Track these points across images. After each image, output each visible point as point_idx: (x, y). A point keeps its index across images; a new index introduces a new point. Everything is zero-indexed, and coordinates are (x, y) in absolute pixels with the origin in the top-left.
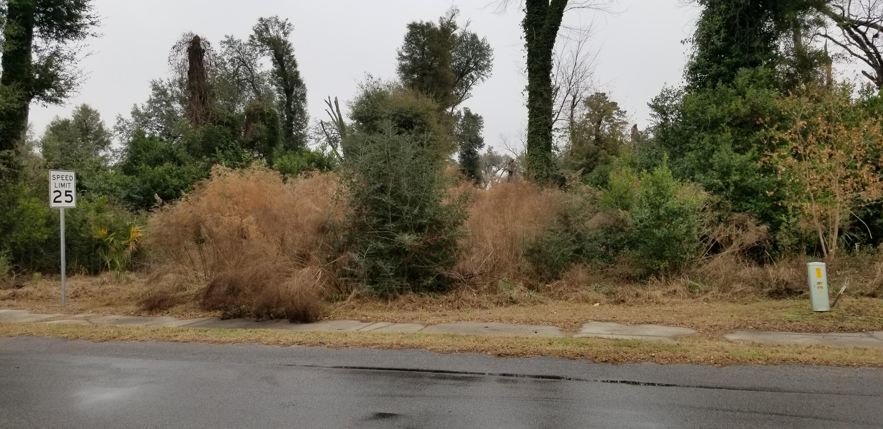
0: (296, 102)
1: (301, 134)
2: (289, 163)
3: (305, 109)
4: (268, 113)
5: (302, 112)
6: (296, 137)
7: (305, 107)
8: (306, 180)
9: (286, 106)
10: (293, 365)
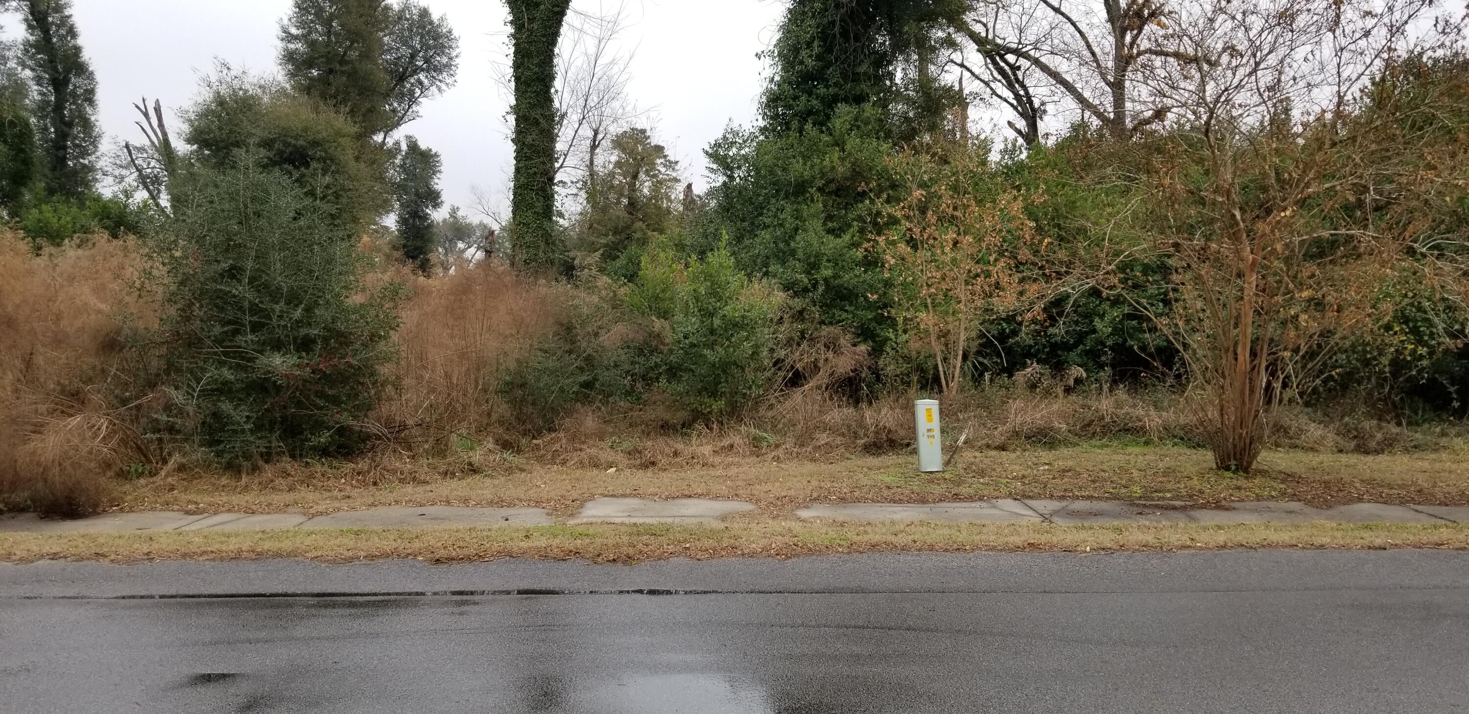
0: (74, 103)
1: (84, 166)
2: (55, 221)
3: (93, 118)
4: (11, 123)
5: (87, 125)
6: (75, 172)
7: (93, 115)
8: (80, 252)
9: (54, 111)
10: (35, 598)
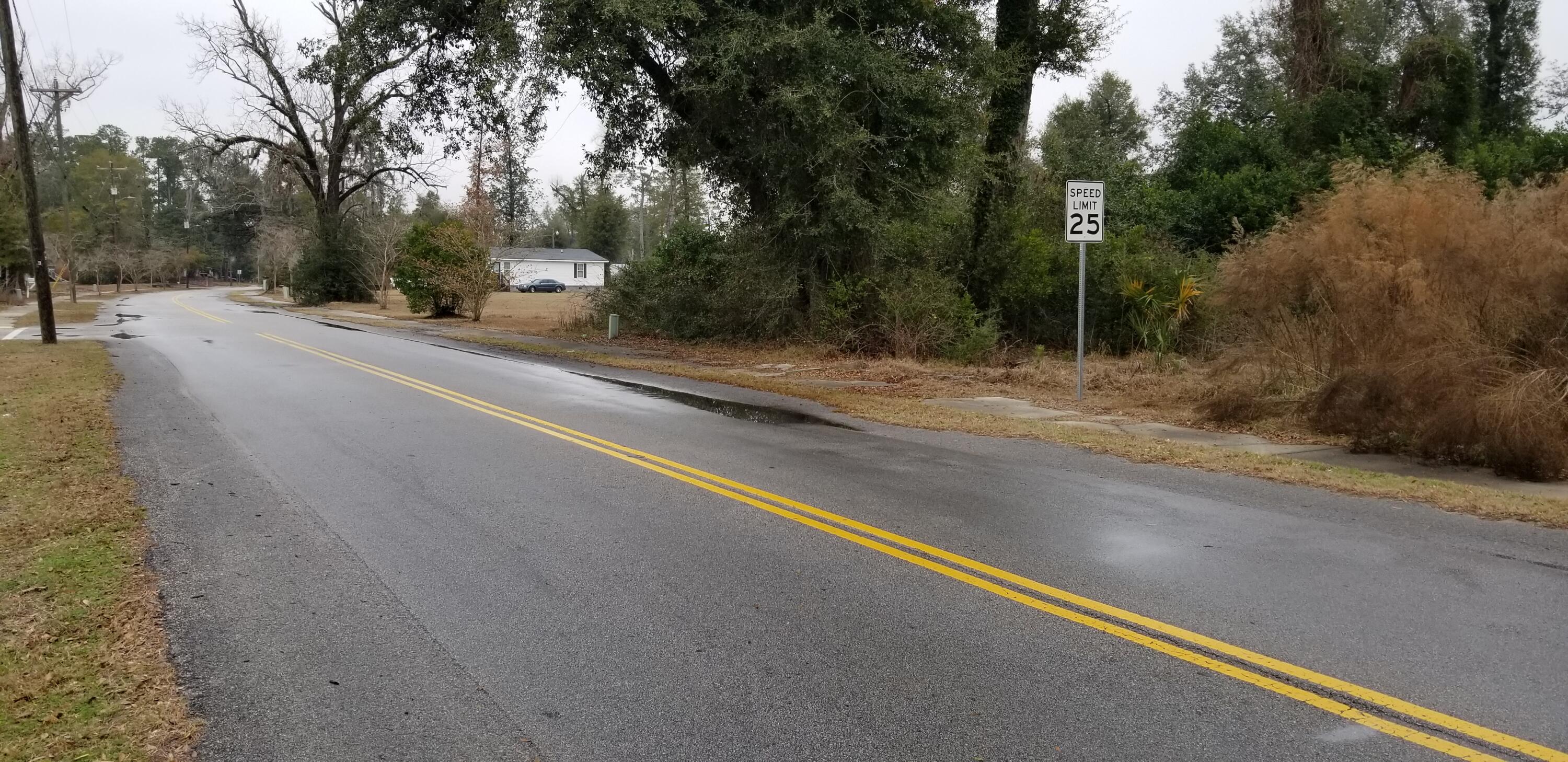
0: (1512, 30)
1: (1519, 98)
3: (1532, 44)
4: (1451, 59)
5: (1525, 51)
6: (1507, 105)
7: (1532, 39)
8: (1541, 192)
9: (1489, 40)
10: (1509, 558)
